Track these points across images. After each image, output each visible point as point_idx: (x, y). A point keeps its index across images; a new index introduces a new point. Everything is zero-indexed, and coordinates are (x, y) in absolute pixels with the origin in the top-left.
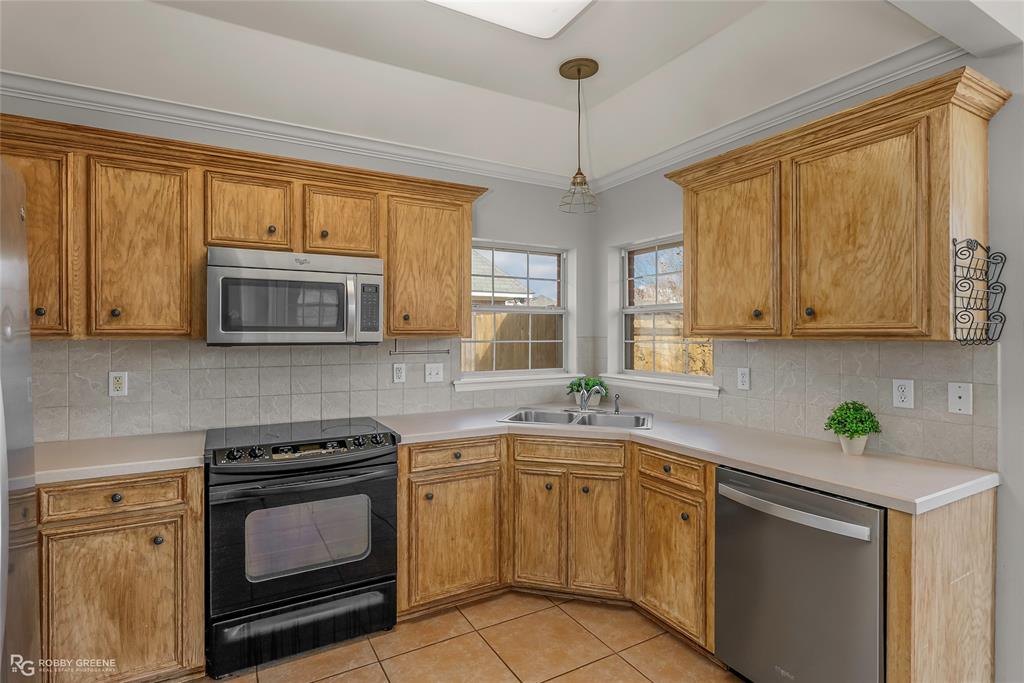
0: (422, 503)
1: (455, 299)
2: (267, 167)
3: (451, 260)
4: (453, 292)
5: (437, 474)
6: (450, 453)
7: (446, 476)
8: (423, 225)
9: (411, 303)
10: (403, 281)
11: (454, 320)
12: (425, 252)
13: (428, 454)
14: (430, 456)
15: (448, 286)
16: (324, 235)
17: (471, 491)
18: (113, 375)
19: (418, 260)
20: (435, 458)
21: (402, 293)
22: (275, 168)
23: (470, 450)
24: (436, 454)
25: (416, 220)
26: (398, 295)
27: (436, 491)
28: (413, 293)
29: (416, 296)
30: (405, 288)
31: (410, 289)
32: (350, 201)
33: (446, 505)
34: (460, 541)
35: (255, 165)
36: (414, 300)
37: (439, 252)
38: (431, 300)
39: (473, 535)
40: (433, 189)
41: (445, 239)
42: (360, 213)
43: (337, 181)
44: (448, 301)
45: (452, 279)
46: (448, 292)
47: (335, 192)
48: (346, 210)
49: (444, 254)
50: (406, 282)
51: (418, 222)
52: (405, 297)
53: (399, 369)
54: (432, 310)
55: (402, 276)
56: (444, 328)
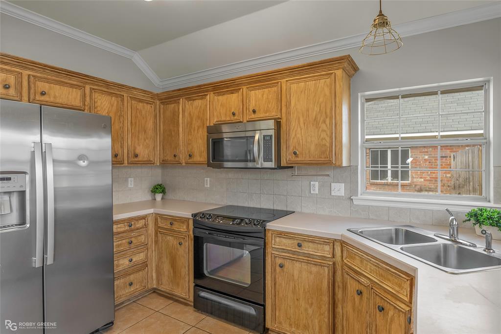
0: (278, 268)
1: (328, 139)
2: (232, 84)
3: (326, 113)
4: (327, 134)
5: (289, 253)
6: (296, 242)
7: (294, 256)
8: (306, 94)
9: (299, 144)
10: (294, 131)
11: (328, 153)
12: (308, 110)
13: (282, 239)
14: (284, 240)
15: (323, 131)
16: (254, 111)
17: (311, 272)
18: (206, 179)
19: (303, 116)
20: (286, 243)
21: (294, 138)
22: (235, 84)
23: (311, 244)
24: (288, 240)
25: (302, 92)
26: (291, 140)
27: (287, 264)
28: (300, 138)
29: (302, 139)
30: (296, 135)
31: (299, 135)
32: (266, 90)
33: (293, 276)
34: (303, 303)
35: (227, 85)
36: (301, 141)
37: (317, 109)
38: (311, 141)
39: (312, 304)
40: (311, 68)
41: (321, 100)
42: (271, 96)
43: (260, 81)
44: (324, 141)
45: (326, 125)
46: (323, 135)
47: (259, 88)
48: (264, 96)
49: (320, 110)
50: (296, 131)
51: (303, 92)
52: (295, 140)
53: (314, 185)
54: (313, 148)
55: (294, 127)
56: (321, 159)
